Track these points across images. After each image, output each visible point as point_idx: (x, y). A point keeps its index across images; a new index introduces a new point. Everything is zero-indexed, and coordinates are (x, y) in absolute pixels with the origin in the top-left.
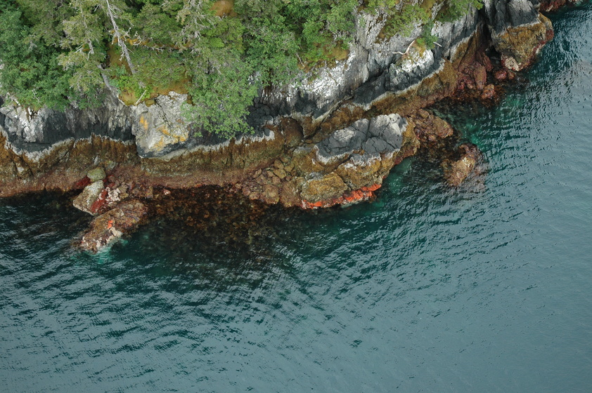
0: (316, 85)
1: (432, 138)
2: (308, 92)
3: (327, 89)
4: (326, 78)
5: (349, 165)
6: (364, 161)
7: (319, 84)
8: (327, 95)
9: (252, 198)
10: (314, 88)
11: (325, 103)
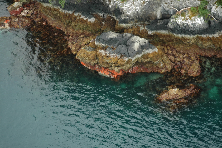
0: (125, 5)
1: (183, 71)
2: (120, 7)
3: (129, 10)
4: (131, 4)
5: (102, 51)
6: (110, 53)
7: (127, 5)
8: (128, 13)
9: (69, 46)
10: (123, 6)
11: (126, 17)
